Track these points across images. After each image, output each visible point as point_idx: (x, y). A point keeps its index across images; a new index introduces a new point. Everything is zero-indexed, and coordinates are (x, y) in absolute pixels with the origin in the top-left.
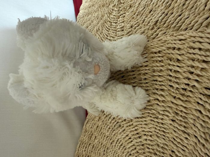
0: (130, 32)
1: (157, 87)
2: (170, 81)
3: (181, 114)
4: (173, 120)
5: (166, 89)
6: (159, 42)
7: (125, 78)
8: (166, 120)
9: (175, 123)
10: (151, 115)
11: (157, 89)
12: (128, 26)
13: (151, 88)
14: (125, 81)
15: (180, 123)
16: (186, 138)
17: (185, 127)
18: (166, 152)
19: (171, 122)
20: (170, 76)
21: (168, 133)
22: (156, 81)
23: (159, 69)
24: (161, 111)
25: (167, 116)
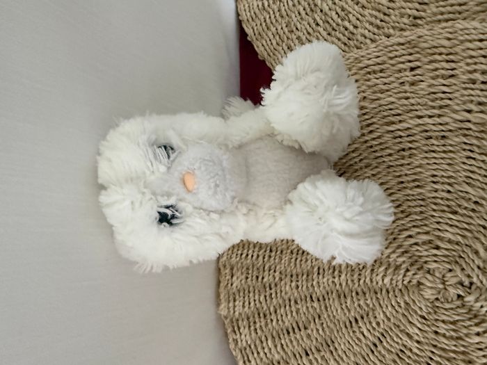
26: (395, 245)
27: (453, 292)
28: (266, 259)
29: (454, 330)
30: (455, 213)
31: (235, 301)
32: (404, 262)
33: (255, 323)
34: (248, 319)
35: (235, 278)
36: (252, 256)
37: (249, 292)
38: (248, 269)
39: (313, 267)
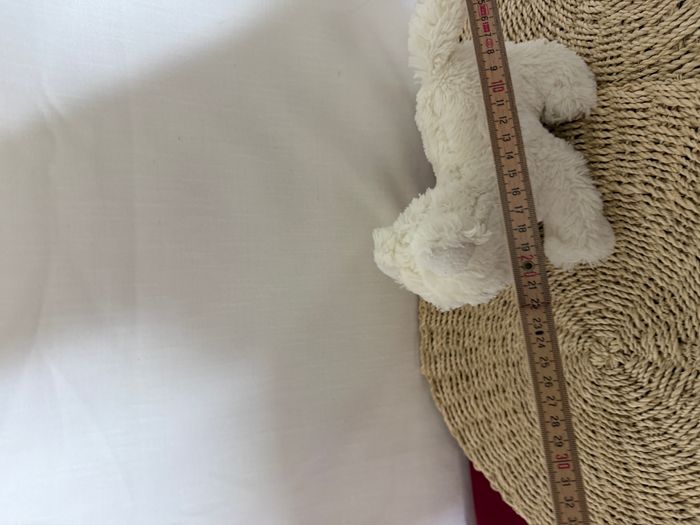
0: (616, 33)
1: (654, 173)
2: (684, 167)
3: (684, 222)
4: (667, 232)
5: (671, 178)
6: (683, 88)
7: (582, 141)
8: (654, 230)
9: (670, 237)
10: (628, 220)
11: (654, 177)
12: (613, 16)
13: (641, 173)
14: (584, 147)
15: (678, 237)
16: (681, 260)
17: (684, 243)
18: (638, 279)
19: (664, 236)
20: (687, 158)
21: (651, 251)
22: (657, 161)
23: (667, 140)
24: (651, 215)
25: (659, 224)
26: (571, 313)
27: (615, 360)
28: (466, 325)
29: (618, 396)
30: (618, 283)
31: (436, 363)
32: (578, 330)
33: (458, 384)
34: (451, 379)
35: (434, 343)
36: (452, 322)
37: (451, 355)
38: (448, 334)
39: (507, 333)
